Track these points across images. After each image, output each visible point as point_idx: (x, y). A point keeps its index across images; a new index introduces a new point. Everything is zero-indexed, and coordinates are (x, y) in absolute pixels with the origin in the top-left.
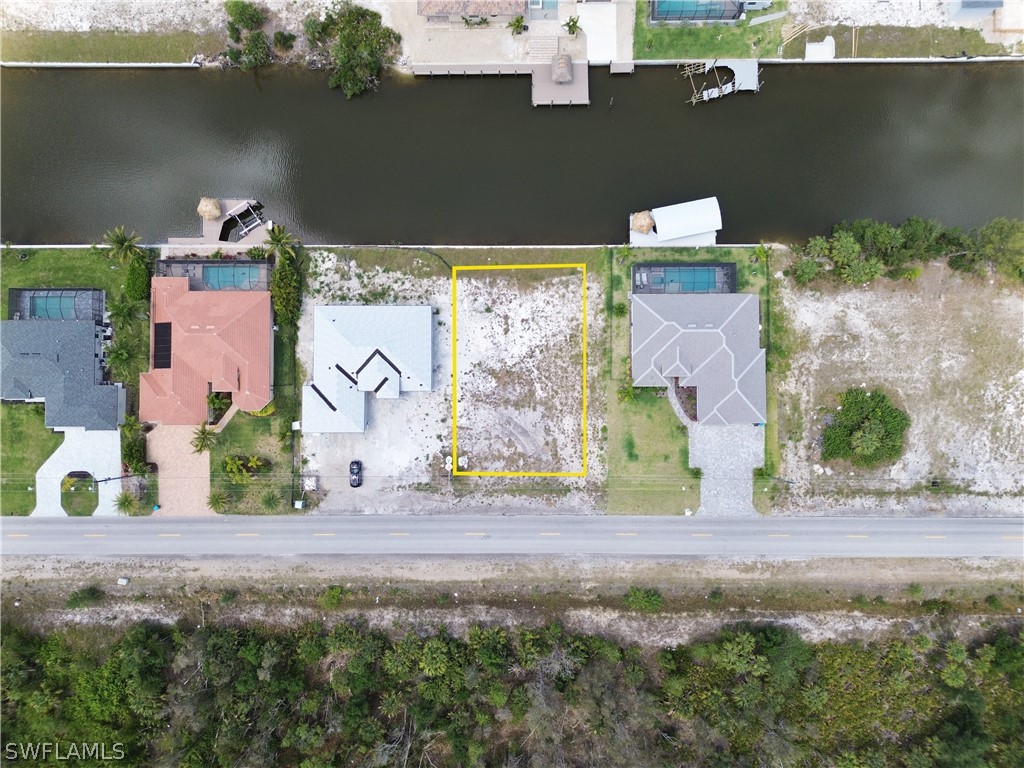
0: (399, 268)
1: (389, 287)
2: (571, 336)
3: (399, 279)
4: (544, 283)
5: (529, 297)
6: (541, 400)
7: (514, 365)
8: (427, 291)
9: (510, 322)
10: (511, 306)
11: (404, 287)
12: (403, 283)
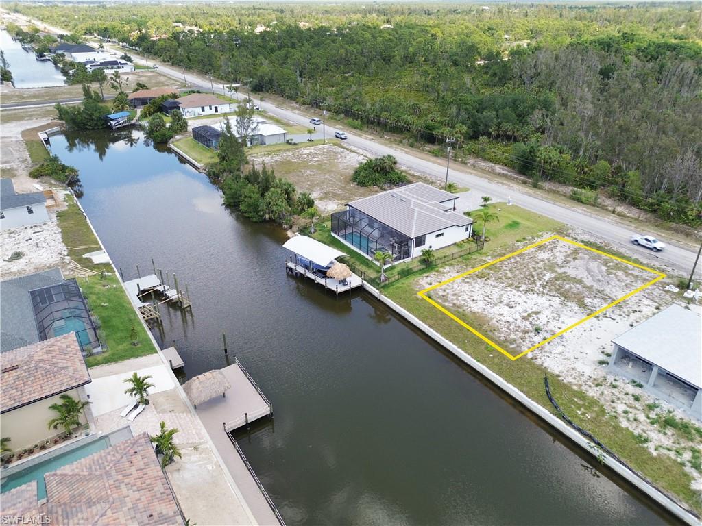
0: (617, 428)
1: (652, 423)
2: (481, 278)
3: (628, 419)
4: (461, 310)
5: (486, 313)
6: (553, 272)
7: (554, 296)
8: (597, 385)
9: (526, 314)
10: (511, 320)
11: (628, 409)
12: (625, 412)
